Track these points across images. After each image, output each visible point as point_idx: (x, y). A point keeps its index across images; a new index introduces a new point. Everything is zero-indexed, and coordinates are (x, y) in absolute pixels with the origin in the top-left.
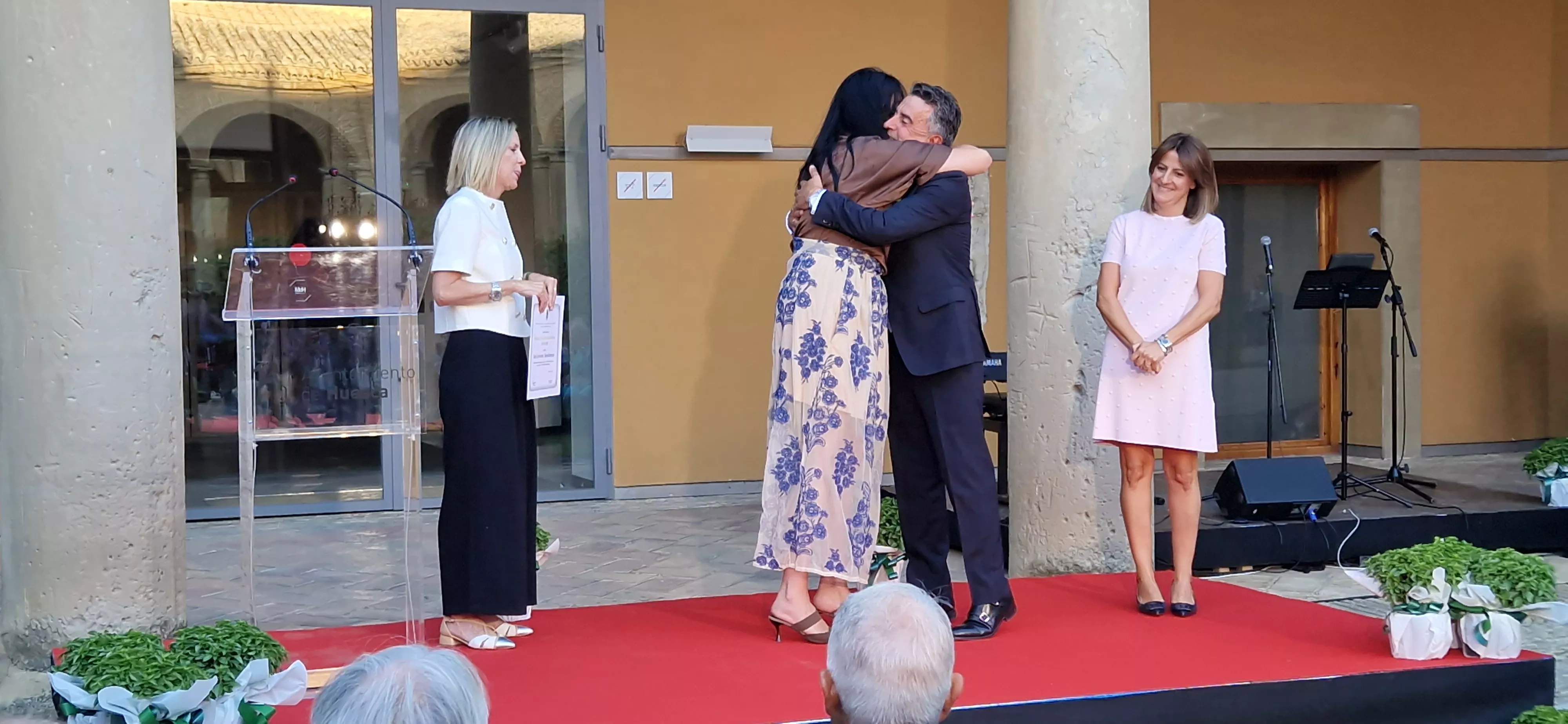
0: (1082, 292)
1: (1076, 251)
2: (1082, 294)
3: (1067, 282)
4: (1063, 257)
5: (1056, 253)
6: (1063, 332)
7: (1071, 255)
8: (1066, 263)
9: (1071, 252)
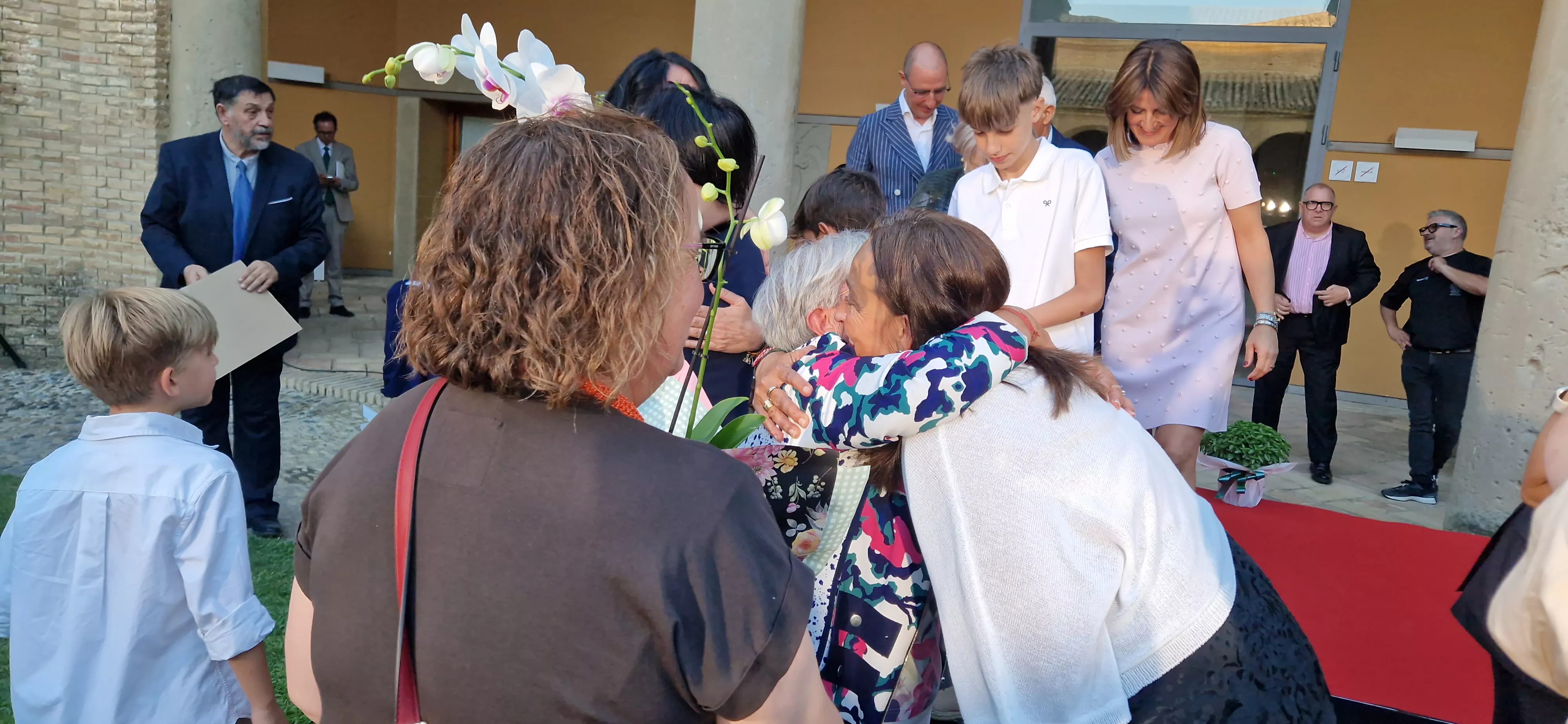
0: (1558, 271)
1: (1560, 231)
2: (1559, 273)
3: (1543, 259)
4: (1544, 235)
5: (1537, 230)
6: (1530, 308)
7: (1554, 233)
8: (1545, 241)
9: (1554, 230)
